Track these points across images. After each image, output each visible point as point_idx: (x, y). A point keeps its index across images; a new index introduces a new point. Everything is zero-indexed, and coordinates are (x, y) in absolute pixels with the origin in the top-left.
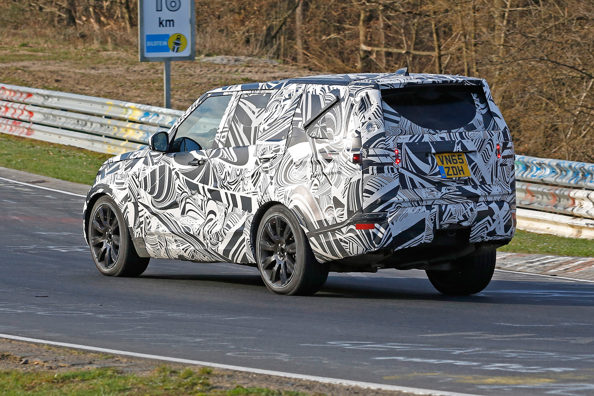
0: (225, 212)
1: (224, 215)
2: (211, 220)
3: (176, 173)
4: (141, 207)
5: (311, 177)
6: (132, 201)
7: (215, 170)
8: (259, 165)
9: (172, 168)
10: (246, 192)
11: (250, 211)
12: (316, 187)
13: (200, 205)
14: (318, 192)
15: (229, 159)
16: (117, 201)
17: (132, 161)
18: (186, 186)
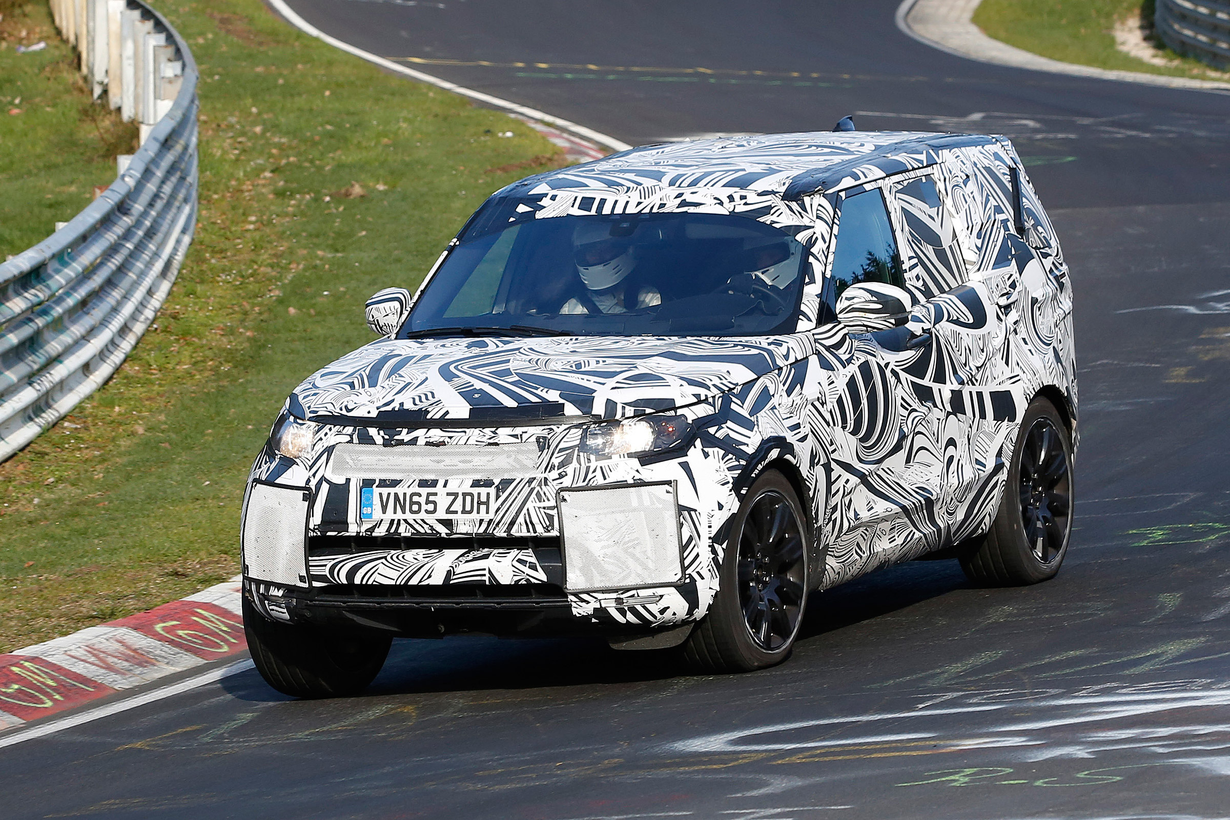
0: (969, 437)
1: (967, 441)
2: (951, 459)
3: (893, 371)
4: (837, 470)
5: (1055, 328)
6: (822, 462)
7: (949, 348)
8: (1002, 321)
9: (883, 364)
10: (997, 381)
11: (1012, 419)
12: (1061, 346)
13: (936, 432)
15: (962, 320)
16: (804, 470)
17: (793, 371)
18: (915, 396)
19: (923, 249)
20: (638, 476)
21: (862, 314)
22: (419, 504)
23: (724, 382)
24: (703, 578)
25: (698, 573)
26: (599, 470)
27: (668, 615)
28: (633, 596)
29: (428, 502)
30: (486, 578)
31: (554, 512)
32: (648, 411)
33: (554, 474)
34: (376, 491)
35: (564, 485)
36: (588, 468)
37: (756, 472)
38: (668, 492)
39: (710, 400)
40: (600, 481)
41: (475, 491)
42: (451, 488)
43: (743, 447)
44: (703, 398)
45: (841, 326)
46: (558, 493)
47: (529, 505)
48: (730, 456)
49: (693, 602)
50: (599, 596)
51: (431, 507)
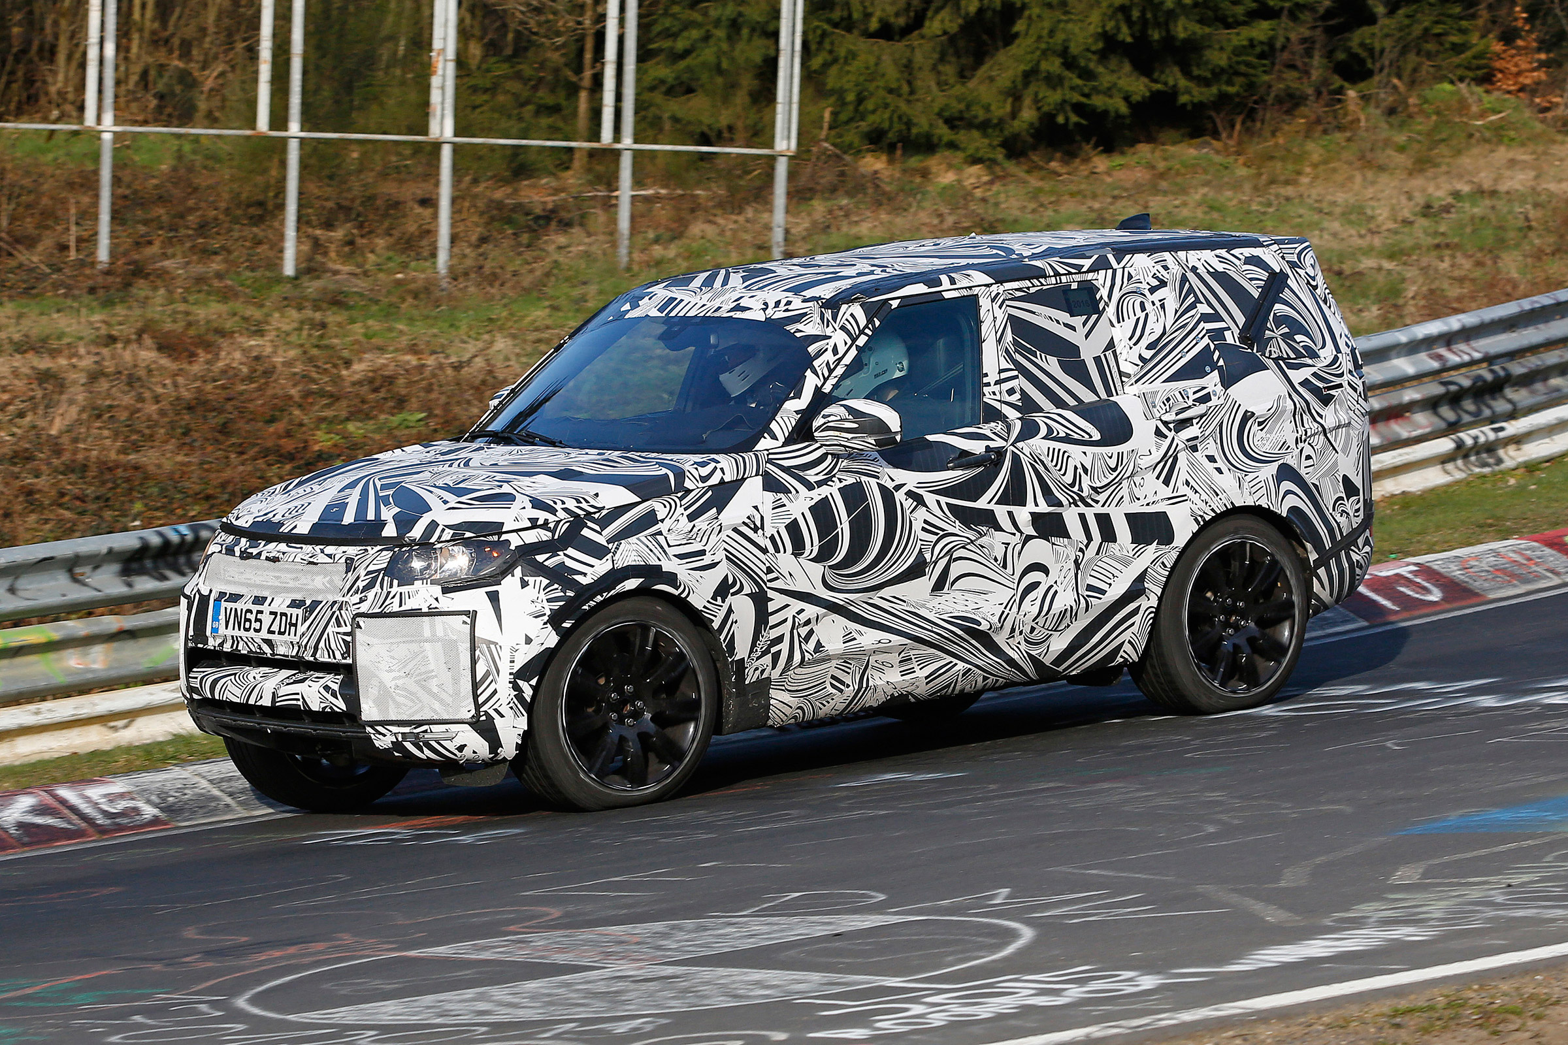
0: (1076, 561)
1: (1072, 566)
2: (1034, 586)
3: (910, 493)
4: (777, 601)
5: (1297, 443)
6: (747, 590)
7: (1041, 469)
8: (1166, 437)
9: (890, 485)
10: (1144, 502)
11: (1165, 542)
12: (1310, 462)
13: (1000, 557)
14: (1315, 470)
15: (1076, 436)
16: (698, 601)
17: (710, 493)
18: (953, 519)
19: (1038, 361)
20: (435, 604)
21: (837, 433)
22: (250, 620)
23: (584, 505)
24: (502, 716)
25: (496, 710)
26: (398, 596)
27: (467, 751)
28: (425, 731)
29: (257, 620)
30: (300, 703)
31: (349, 639)
32: (468, 535)
33: (356, 598)
34: (224, 604)
35: (361, 611)
36: (389, 593)
37: (592, 603)
38: (465, 622)
39: (552, 525)
40: (395, 608)
41: (289, 611)
42: (274, 608)
43: (578, 578)
44: (540, 522)
45: (818, 445)
46: (354, 619)
47: (330, 629)
48: (556, 586)
49: (494, 742)
50: (394, 729)
51: (257, 626)
